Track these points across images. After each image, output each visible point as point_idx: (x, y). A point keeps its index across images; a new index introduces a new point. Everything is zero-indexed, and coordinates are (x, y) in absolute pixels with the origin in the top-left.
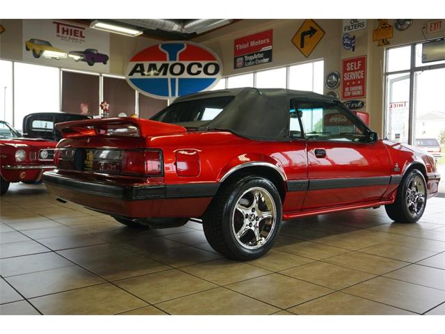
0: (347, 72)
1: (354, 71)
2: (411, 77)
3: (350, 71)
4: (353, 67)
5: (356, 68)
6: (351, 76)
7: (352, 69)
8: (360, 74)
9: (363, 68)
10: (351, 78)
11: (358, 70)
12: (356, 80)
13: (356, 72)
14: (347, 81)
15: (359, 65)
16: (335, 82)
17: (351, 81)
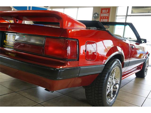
0: (102, 13)
1: (105, 13)
2: (126, 18)
3: (104, 13)
4: (105, 12)
5: (106, 12)
6: (104, 15)
7: (104, 12)
8: (107, 15)
9: (109, 12)
10: (104, 16)
11: (106, 13)
12: (105, 17)
13: (106, 14)
14: (102, 17)
15: (107, 11)
16: (97, 16)
17: (103, 17)
